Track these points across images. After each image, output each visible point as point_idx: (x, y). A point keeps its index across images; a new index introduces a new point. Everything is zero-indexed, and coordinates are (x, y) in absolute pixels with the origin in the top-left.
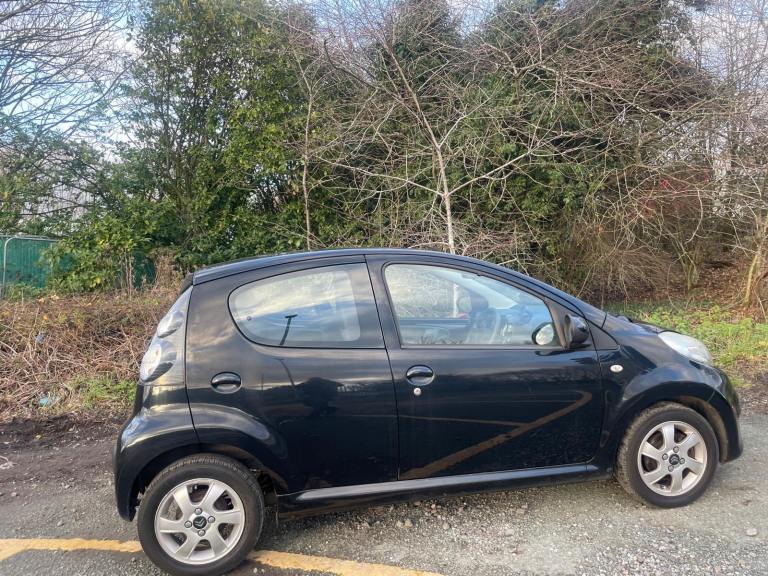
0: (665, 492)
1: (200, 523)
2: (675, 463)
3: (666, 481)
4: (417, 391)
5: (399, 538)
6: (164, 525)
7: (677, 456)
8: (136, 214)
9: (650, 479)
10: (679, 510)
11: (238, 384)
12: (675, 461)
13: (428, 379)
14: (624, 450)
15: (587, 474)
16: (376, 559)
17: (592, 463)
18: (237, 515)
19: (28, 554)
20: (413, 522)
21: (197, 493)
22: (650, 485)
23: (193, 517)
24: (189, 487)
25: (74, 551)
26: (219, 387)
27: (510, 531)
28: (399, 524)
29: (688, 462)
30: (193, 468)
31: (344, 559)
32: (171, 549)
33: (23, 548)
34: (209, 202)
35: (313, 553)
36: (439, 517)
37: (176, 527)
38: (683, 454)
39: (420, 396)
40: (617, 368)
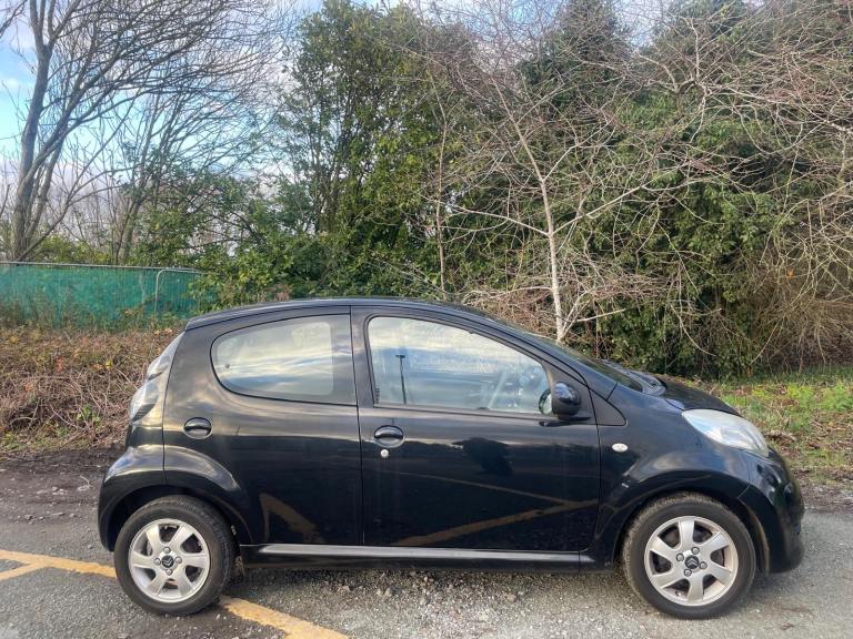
0: (680, 599)
1: (168, 562)
2: (693, 567)
3: (682, 586)
4: (384, 453)
5: (370, 606)
6: (137, 559)
7: (696, 559)
8: (276, 249)
9: (660, 582)
10: (696, 624)
11: (209, 430)
12: (693, 564)
13: (397, 440)
14: (628, 544)
15: (579, 565)
16: (332, 625)
17: (586, 554)
18: (202, 559)
19: (48, 570)
20: (394, 593)
21: (167, 533)
22: (660, 589)
23: (162, 555)
24: (160, 525)
25: (85, 574)
26: (192, 431)
27: (484, 617)
28: (379, 592)
29: (712, 568)
30: (164, 508)
31: (302, 619)
32: (142, 582)
33: (46, 565)
34: (349, 236)
35: (280, 609)
36: (424, 591)
37: (147, 562)
38: (704, 557)
39: (389, 458)
40: (619, 447)
